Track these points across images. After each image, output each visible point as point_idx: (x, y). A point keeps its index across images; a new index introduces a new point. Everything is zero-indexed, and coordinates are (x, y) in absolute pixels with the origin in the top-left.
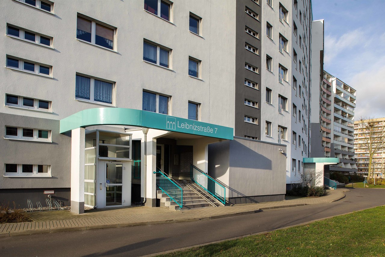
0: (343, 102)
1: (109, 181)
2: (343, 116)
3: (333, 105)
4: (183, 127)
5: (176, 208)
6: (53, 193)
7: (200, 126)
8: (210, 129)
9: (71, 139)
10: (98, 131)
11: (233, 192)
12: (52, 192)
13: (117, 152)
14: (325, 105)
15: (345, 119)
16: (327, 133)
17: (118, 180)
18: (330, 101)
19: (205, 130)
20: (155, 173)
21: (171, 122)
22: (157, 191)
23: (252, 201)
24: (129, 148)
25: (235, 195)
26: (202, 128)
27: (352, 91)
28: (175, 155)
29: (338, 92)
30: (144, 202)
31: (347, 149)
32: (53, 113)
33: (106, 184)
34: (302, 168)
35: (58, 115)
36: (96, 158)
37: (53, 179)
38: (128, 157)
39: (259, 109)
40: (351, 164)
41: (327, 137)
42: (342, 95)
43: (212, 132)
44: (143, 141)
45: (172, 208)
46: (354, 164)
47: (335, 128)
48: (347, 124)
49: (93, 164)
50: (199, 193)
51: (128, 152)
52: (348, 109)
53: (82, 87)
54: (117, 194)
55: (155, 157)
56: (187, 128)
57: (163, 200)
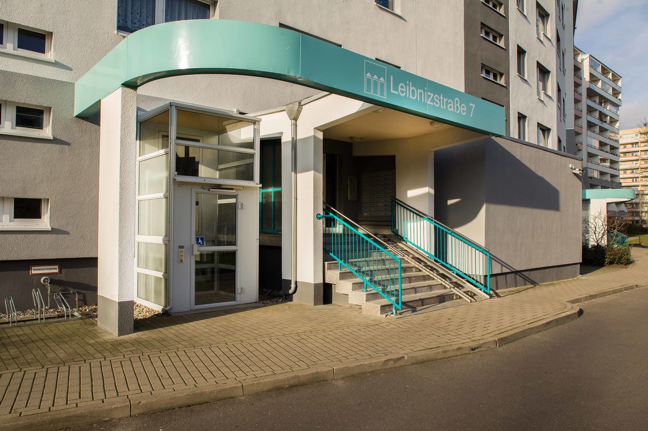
0: (601, 97)
1: (202, 239)
2: (601, 120)
3: (585, 101)
4: (402, 92)
5: (385, 308)
6: (57, 271)
7: (440, 96)
8: (460, 105)
9: (99, 131)
10: (174, 108)
11: (493, 261)
12: (54, 270)
13: (221, 167)
15: (605, 126)
17: (224, 237)
18: (581, 95)
19: (450, 107)
20: (320, 218)
21: (375, 77)
22: (326, 263)
23: (527, 282)
24: (252, 156)
25: (497, 269)
26: (443, 100)
27: (616, 78)
28: (350, 179)
29: (593, 79)
30: (291, 291)
31: (608, 178)
32: (56, 64)
33: (196, 246)
35: (70, 69)
36: (169, 179)
37: (54, 236)
38: (251, 178)
39: (506, 87)
42: (599, 84)
43: (464, 111)
44: (286, 139)
45: (373, 309)
47: (589, 141)
48: (608, 134)
49: (161, 195)
50: (420, 266)
51: (251, 165)
52: (608, 109)
53: (136, 8)
54: (222, 271)
55: (321, 176)
56: (411, 97)
57: (343, 287)
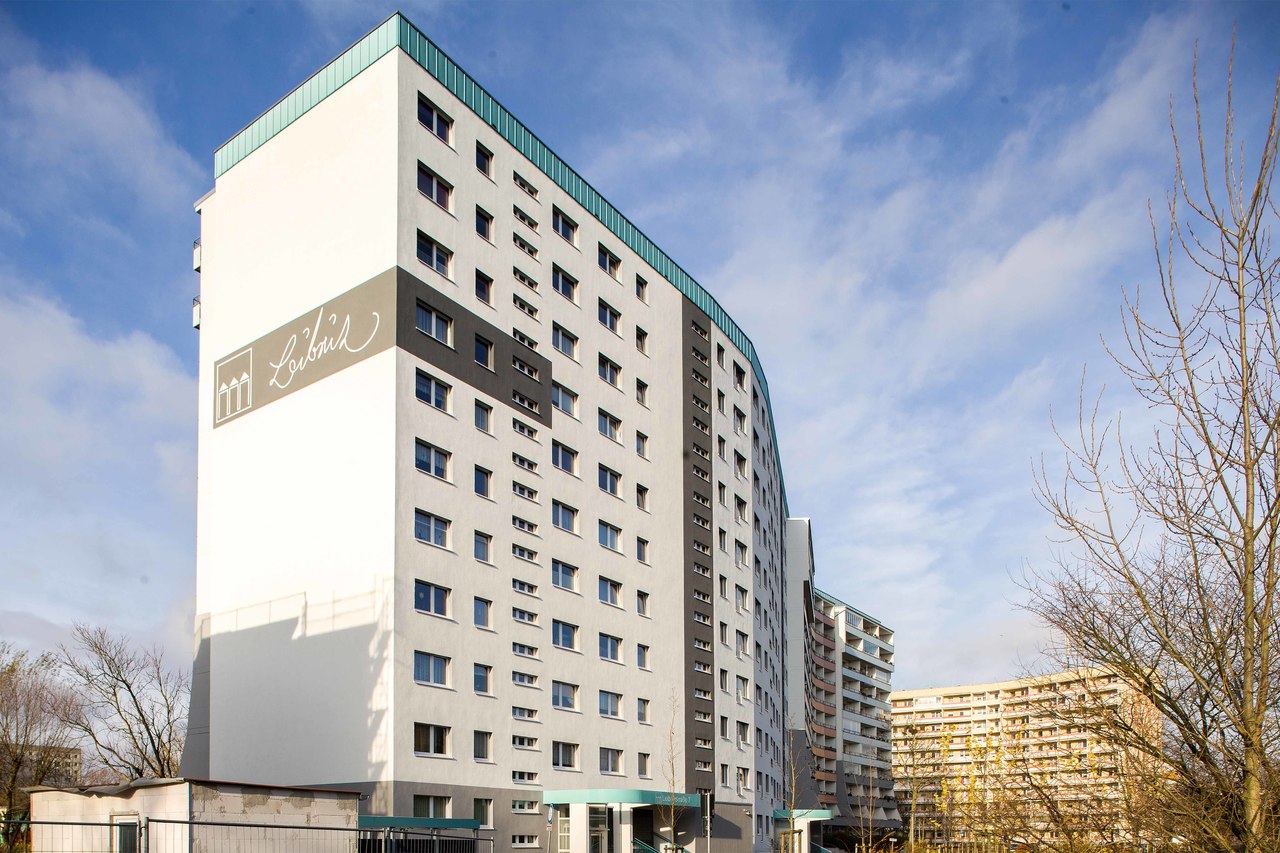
0: (864, 663)
2: (863, 694)
3: (840, 670)
14: (822, 674)
15: (869, 701)
16: (828, 738)
18: (833, 662)
27: (885, 634)
29: (851, 639)
31: (874, 774)
34: (771, 827)
40: (886, 810)
41: (826, 748)
42: (861, 646)
44: (616, 809)
46: (894, 809)
47: (846, 724)
48: (874, 713)
52: (876, 679)
